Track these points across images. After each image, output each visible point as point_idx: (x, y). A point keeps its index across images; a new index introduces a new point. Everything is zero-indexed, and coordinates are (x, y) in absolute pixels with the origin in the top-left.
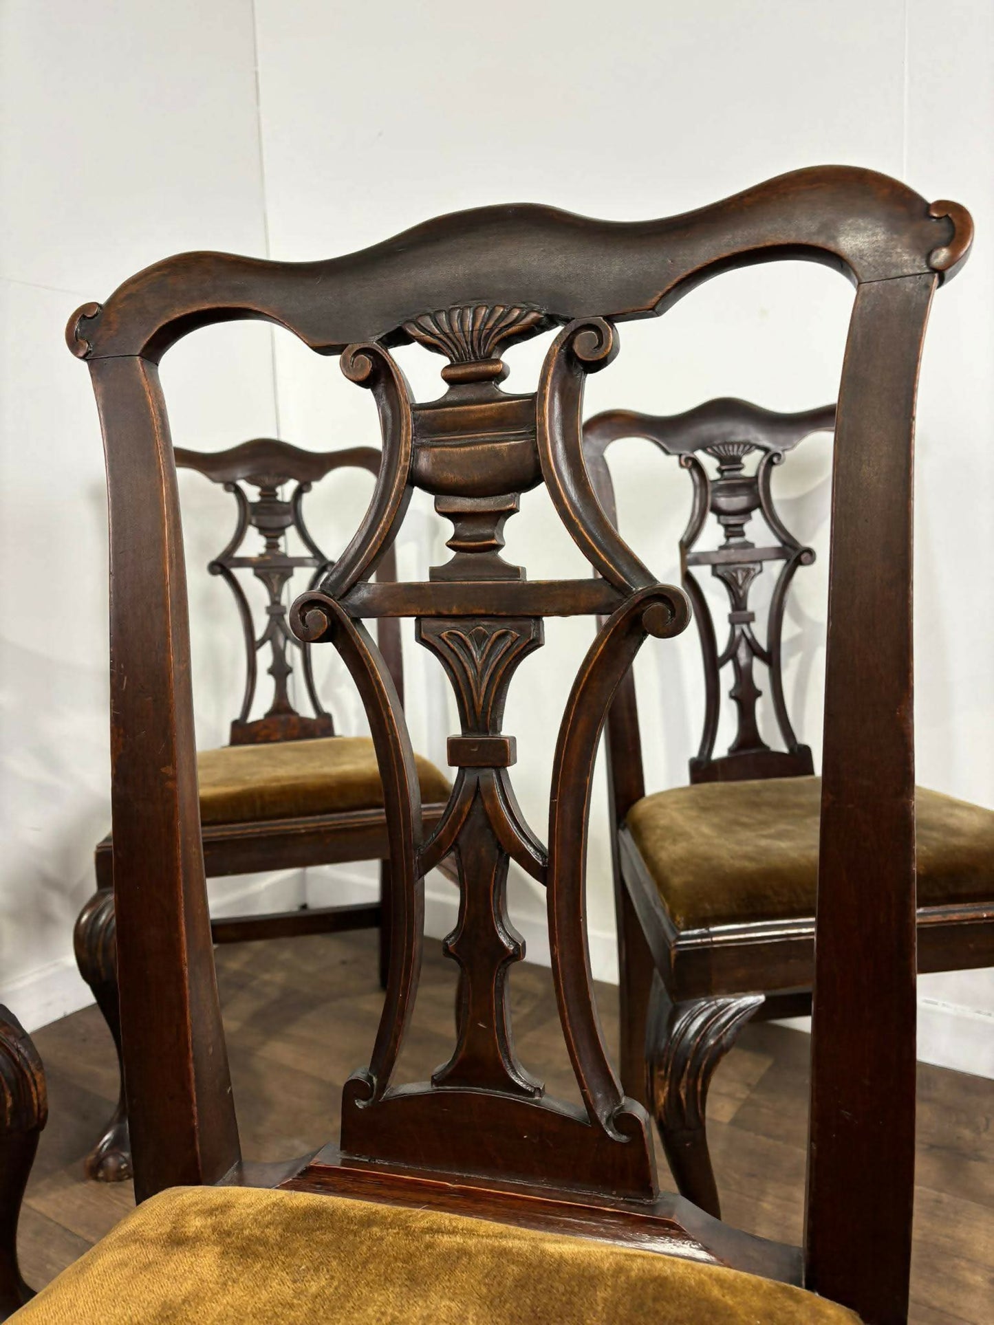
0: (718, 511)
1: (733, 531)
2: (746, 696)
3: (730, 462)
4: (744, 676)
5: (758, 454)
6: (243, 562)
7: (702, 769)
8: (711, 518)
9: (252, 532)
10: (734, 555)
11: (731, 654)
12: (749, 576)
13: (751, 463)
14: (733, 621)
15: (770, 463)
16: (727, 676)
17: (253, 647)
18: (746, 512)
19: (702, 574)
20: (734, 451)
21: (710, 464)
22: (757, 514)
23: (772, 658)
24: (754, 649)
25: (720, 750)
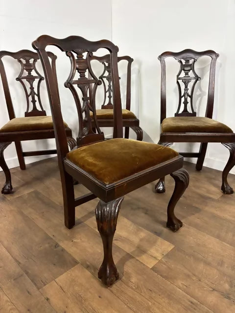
0: (184, 70)
1: (187, 74)
2: (186, 103)
3: (187, 61)
4: (186, 100)
5: (193, 60)
6: (105, 77)
7: (177, 115)
8: (183, 71)
9: (106, 71)
10: (186, 78)
11: (184, 95)
12: (189, 82)
13: (191, 62)
14: (185, 90)
15: (195, 61)
16: (183, 99)
17: (106, 92)
18: (189, 70)
19: (180, 81)
20: (188, 59)
21: (184, 62)
22: (191, 71)
23: (191, 97)
24: (188, 95)
25: (180, 112)
